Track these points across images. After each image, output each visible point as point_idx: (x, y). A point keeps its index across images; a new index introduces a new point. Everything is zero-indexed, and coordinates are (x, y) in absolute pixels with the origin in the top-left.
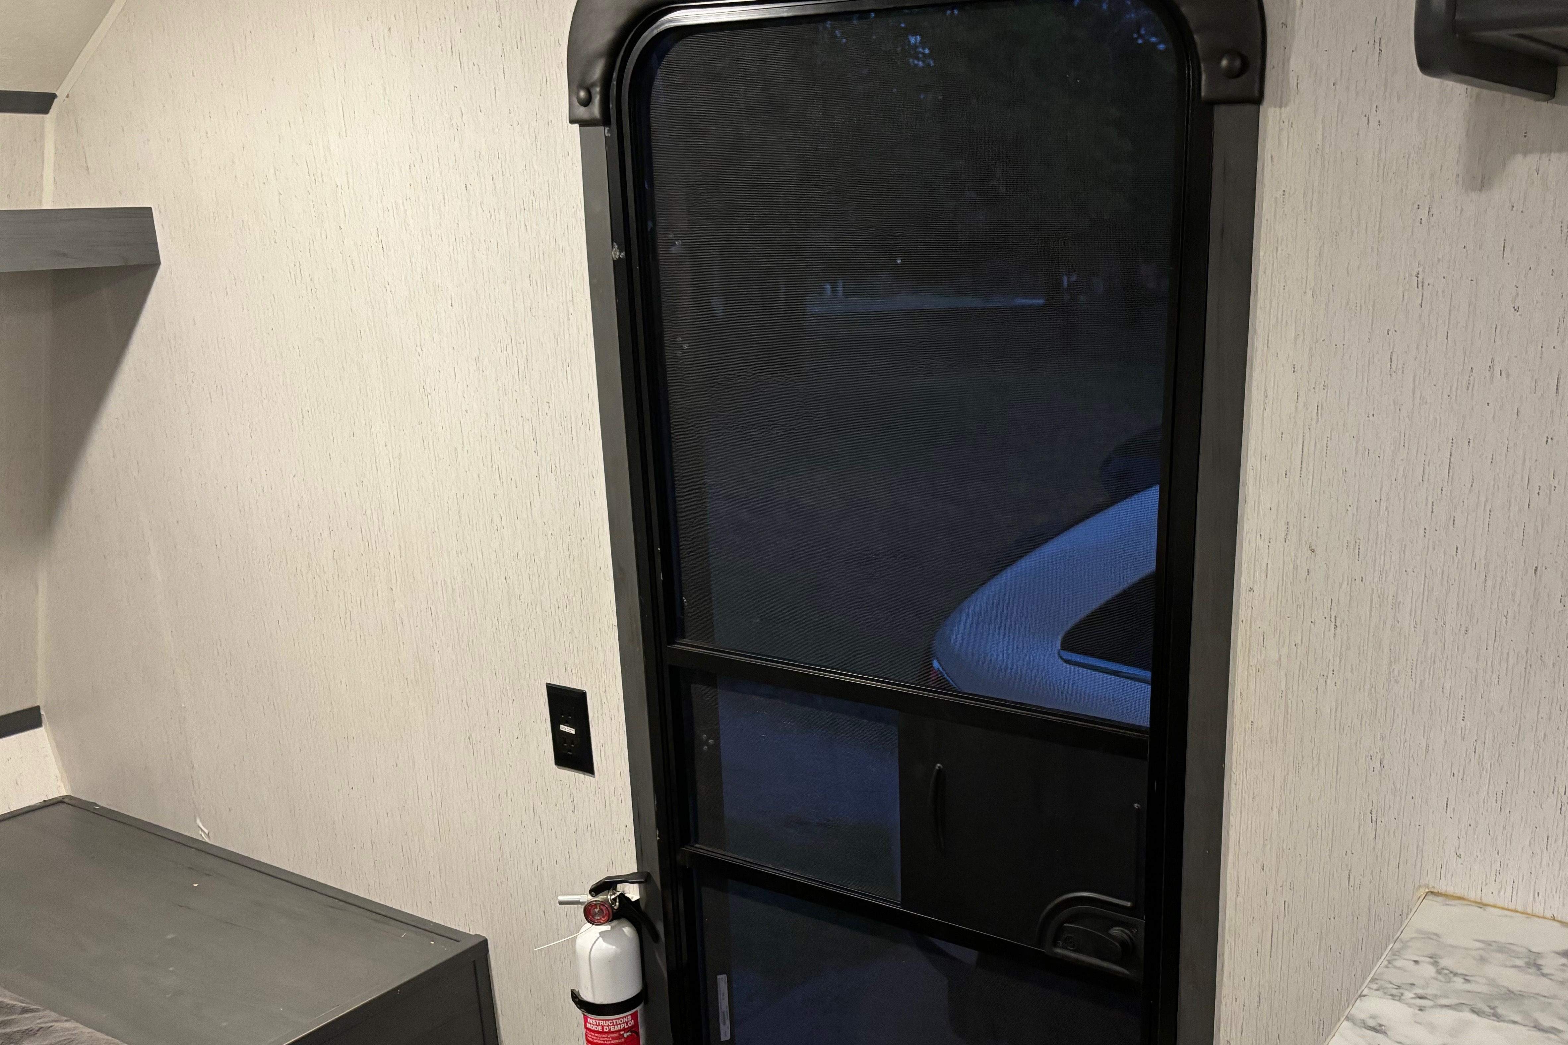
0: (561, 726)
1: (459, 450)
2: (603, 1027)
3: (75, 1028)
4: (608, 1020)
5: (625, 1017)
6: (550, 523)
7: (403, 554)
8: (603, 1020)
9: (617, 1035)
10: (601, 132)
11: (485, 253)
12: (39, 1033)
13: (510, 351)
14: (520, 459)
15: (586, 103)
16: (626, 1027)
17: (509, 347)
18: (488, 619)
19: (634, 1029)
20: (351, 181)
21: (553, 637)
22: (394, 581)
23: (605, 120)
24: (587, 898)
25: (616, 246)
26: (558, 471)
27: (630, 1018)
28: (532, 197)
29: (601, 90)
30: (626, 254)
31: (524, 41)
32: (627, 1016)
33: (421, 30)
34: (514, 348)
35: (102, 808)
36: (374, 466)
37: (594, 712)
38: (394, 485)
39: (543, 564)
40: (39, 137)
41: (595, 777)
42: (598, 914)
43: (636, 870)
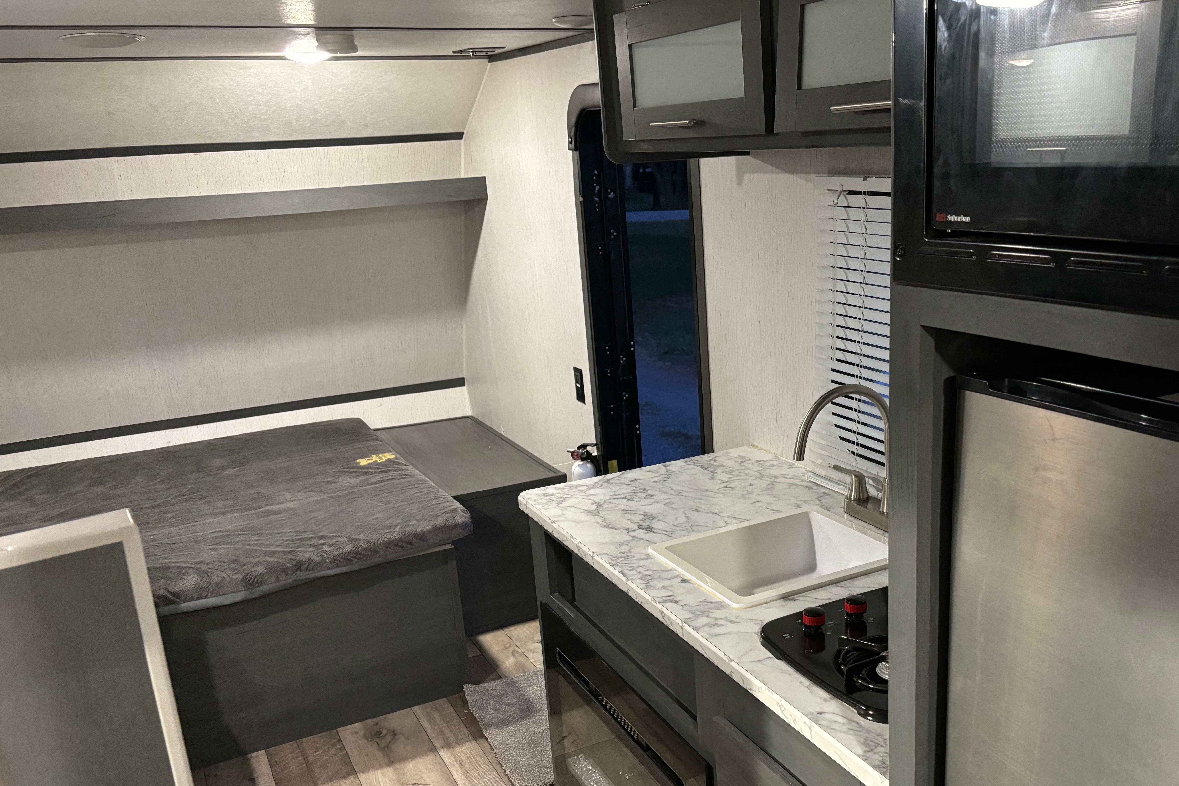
0: (577, 384)
7: (543, 314)
10: (576, 153)
12: (404, 470)
15: (571, 143)
20: (526, 168)
23: (576, 149)
24: (574, 450)
25: (581, 196)
29: (574, 138)
30: (583, 199)
35: (479, 420)
36: (535, 279)
37: (584, 378)
40: (459, 149)
41: (585, 404)
42: (576, 456)
43: (595, 442)
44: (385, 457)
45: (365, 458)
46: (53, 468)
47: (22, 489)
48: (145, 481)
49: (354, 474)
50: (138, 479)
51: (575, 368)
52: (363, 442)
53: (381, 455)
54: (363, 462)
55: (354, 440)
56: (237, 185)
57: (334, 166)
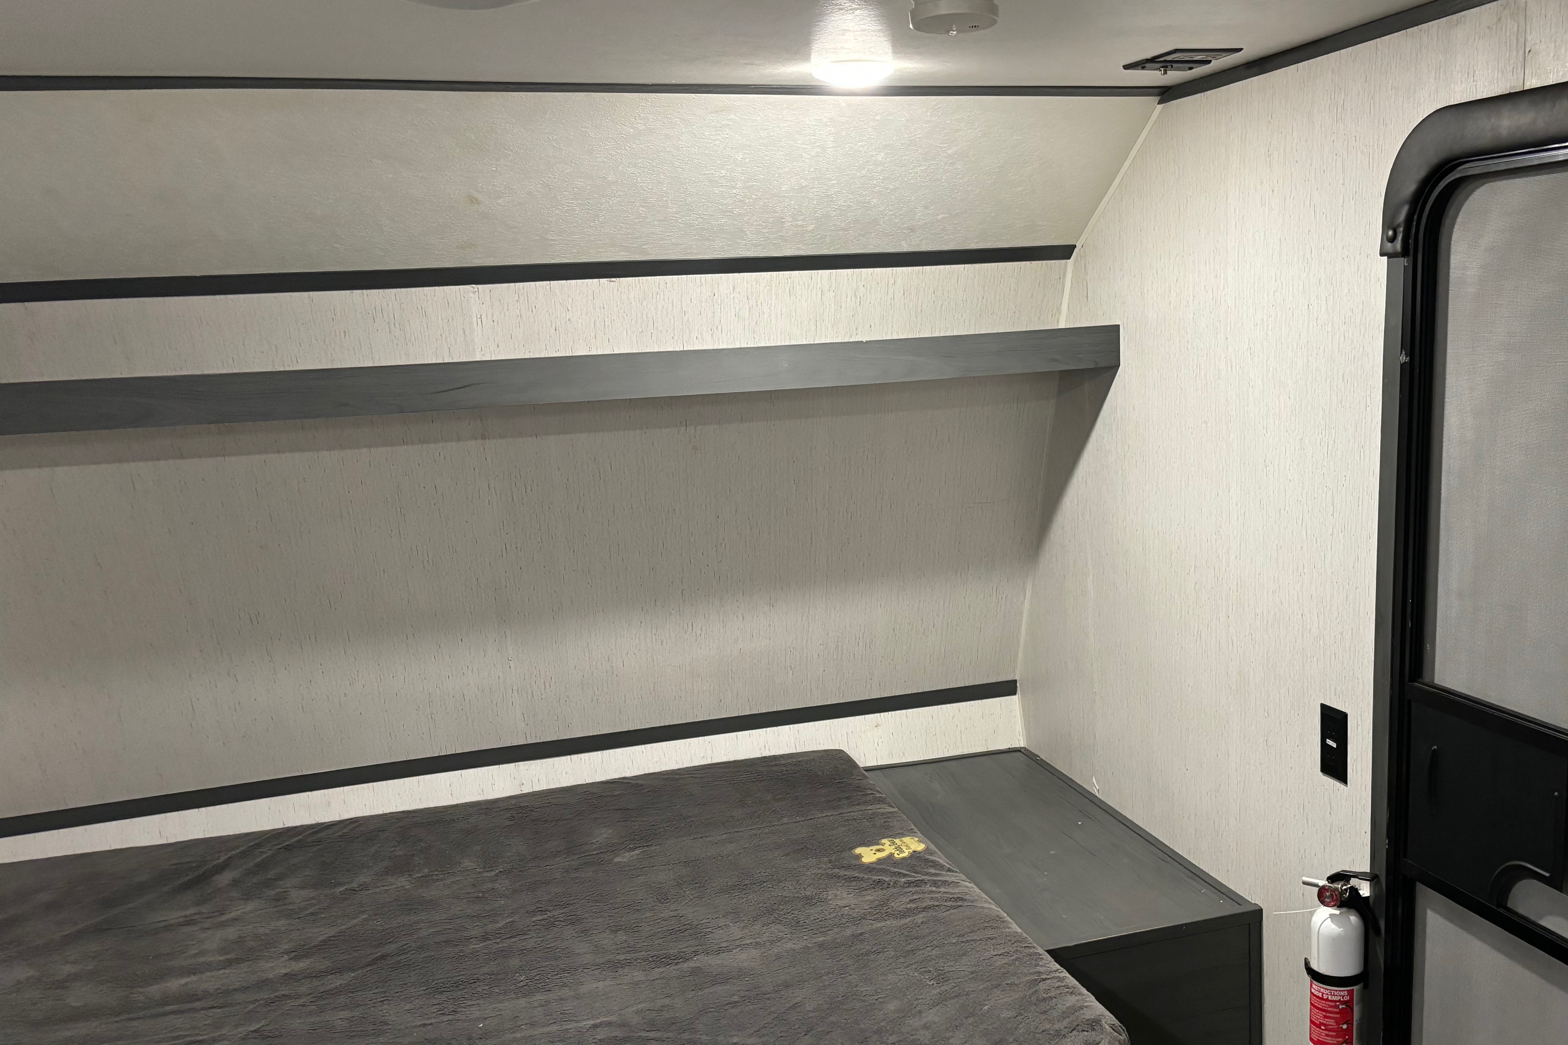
0: (1327, 740)
1: (1282, 511)
2: (1323, 994)
3: (972, 887)
4: (1328, 990)
5: (1342, 991)
6: (1336, 573)
7: (1239, 591)
8: (1324, 988)
9: (1333, 1004)
10: (1403, 262)
11: (1315, 357)
12: (952, 885)
13: (1324, 434)
14: (1321, 520)
15: (1392, 240)
16: (1342, 1000)
17: (1323, 432)
18: (1288, 647)
19: (1349, 1004)
20: (1237, 302)
21: (1329, 666)
22: (1230, 610)
23: (1405, 253)
24: (1322, 882)
25: (1404, 353)
26: (1346, 532)
27: (1346, 993)
28: (1351, 314)
29: (1403, 231)
30: (1410, 359)
31: (1357, 195)
32: (1344, 991)
33: (1293, 190)
34: (1327, 431)
35: (1042, 759)
36: (1228, 520)
37: (1351, 732)
38: (1239, 536)
39: (1328, 606)
40: (1062, 278)
41: (1347, 786)
42: (1328, 898)
43: (1367, 869)
44: (908, 847)
45: (868, 846)
46: (330, 831)
47: (271, 874)
48: (478, 870)
49: (854, 884)
50: (467, 863)
51: (1324, 707)
52: (858, 805)
53: (897, 841)
54: (868, 855)
55: (840, 799)
56: (676, 337)
57: (844, 305)
